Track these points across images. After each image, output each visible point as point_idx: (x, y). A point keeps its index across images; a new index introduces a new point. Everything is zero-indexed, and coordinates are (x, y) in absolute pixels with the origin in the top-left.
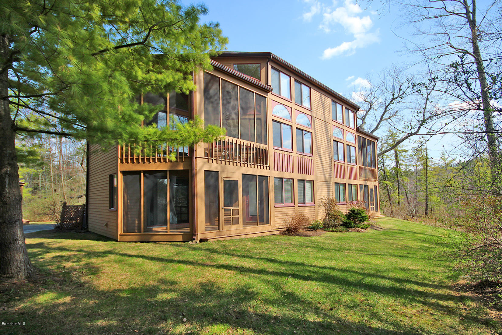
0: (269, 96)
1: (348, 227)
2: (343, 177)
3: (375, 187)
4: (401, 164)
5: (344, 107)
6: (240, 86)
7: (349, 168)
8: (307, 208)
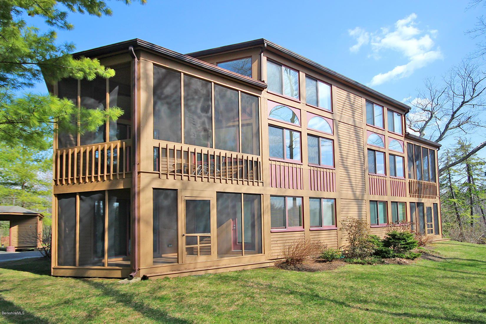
0: (264, 95)
1: (384, 257)
2: (383, 192)
3: (435, 205)
4: (475, 179)
5: (385, 109)
6: (215, 83)
7: (392, 183)
8: (324, 233)
